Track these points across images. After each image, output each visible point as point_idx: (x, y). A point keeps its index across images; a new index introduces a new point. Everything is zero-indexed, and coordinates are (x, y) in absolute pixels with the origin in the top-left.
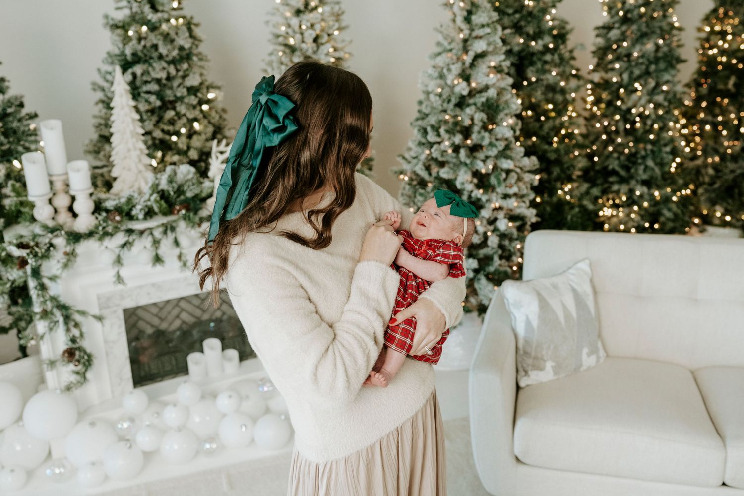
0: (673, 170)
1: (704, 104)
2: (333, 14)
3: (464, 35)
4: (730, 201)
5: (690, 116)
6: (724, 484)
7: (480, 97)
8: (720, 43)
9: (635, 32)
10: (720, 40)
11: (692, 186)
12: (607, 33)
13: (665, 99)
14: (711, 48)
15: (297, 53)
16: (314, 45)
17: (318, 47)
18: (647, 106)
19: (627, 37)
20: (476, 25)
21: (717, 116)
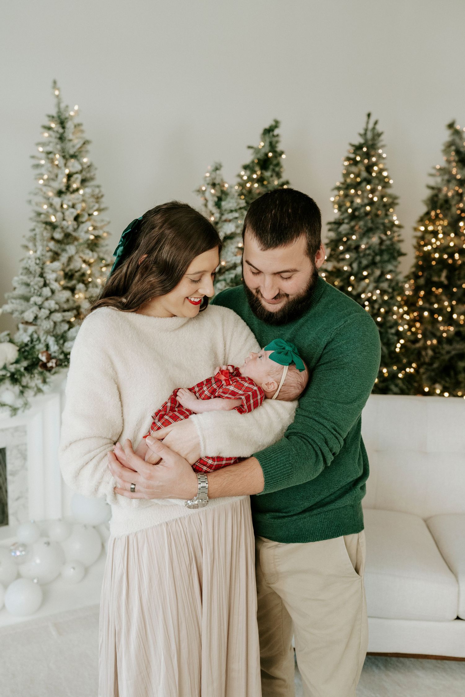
0: (398, 350)
1: (422, 293)
2: (93, 196)
3: (215, 218)
4: (448, 379)
5: (410, 303)
6: (458, 618)
7: (229, 274)
8: (433, 240)
9: (362, 227)
10: (432, 238)
11: (414, 365)
12: (339, 228)
13: (389, 286)
14: (426, 245)
15: (59, 230)
16: (75, 223)
17: (78, 226)
18: (374, 293)
19: (355, 231)
20: (226, 210)
21: (433, 304)
